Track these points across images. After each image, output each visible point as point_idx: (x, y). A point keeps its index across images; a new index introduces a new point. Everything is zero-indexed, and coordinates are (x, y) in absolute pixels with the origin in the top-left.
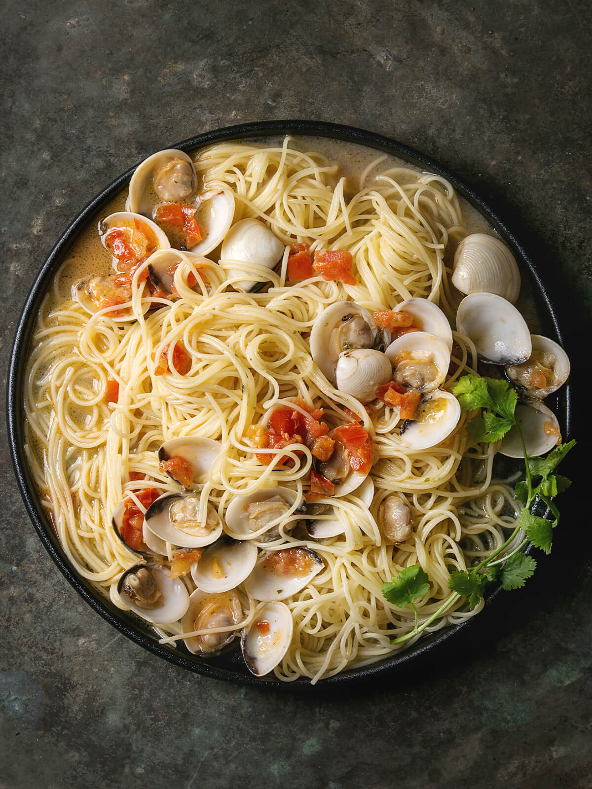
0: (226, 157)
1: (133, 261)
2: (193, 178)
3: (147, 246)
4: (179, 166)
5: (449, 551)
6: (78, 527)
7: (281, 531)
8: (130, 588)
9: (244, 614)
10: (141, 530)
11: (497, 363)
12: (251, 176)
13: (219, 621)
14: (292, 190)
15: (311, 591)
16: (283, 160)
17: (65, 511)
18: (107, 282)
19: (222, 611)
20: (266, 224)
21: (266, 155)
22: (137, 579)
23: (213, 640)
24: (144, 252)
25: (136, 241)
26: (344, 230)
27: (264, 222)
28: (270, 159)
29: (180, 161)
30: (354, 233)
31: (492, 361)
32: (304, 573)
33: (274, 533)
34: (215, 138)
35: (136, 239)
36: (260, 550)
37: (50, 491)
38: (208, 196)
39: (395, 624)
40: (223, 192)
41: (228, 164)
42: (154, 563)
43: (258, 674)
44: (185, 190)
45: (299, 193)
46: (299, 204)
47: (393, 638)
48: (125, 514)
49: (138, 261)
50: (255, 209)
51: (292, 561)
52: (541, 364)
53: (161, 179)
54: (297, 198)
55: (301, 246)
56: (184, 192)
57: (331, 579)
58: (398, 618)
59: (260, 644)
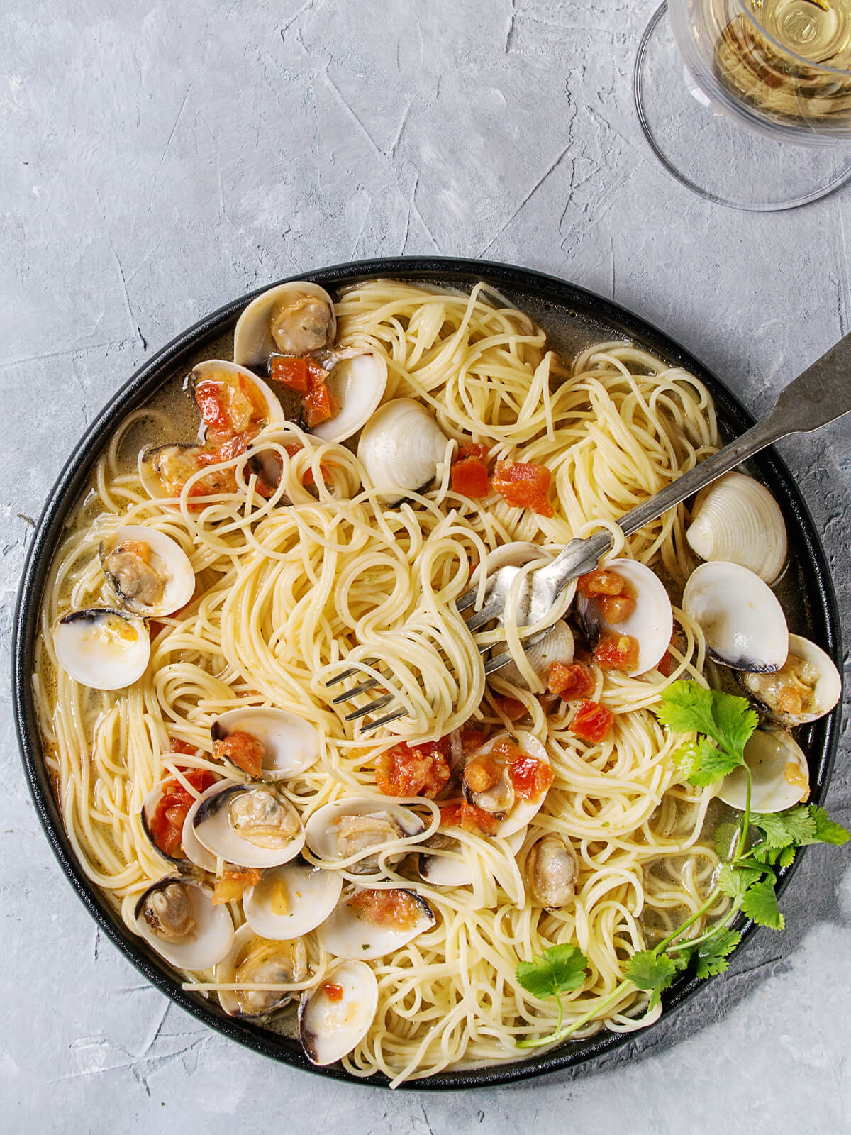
0: (384, 301)
1: (228, 433)
2: (330, 325)
3: (251, 416)
4: (312, 307)
5: (623, 928)
6: (91, 804)
7: (381, 862)
8: (152, 913)
9: (309, 969)
10: (180, 829)
11: (733, 665)
12: (415, 335)
13: (272, 974)
14: (473, 365)
15: (413, 954)
16: (467, 318)
17: (78, 778)
18: (187, 456)
19: (279, 960)
20: (428, 409)
21: (442, 307)
22: (164, 900)
23: (260, 1001)
24: (246, 424)
25: (236, 407)
26: (544, 431)
27: (425, 406)
28: (447, 313)
29: (315, 300)
30: (557, 437)
31: (727, 662)
32: (404, 927)
33: (371, 863)
34: (372, 271)
35: (237, 403)
36: (346, 883)
37: (58, 745)
38: (347, 354)
39: (528, 1020)
40: (371, 354)
41: (385, 312)
42: (192, 877)
43: (316, 1060)
44: (316, 341)
45: (483, 370)
46: (482, 388)
47: (520, 1038)
48: (162, 801)
49: (235, 434)
50: (415, 386)
51: (391, 907)
52: (799, 678)
53: (284, 320)
54: (479, 379)
55: (476, 447)
56: (314, 343)
57: (444, 941)
58: (533, 1012)
59: (325, 1016)
